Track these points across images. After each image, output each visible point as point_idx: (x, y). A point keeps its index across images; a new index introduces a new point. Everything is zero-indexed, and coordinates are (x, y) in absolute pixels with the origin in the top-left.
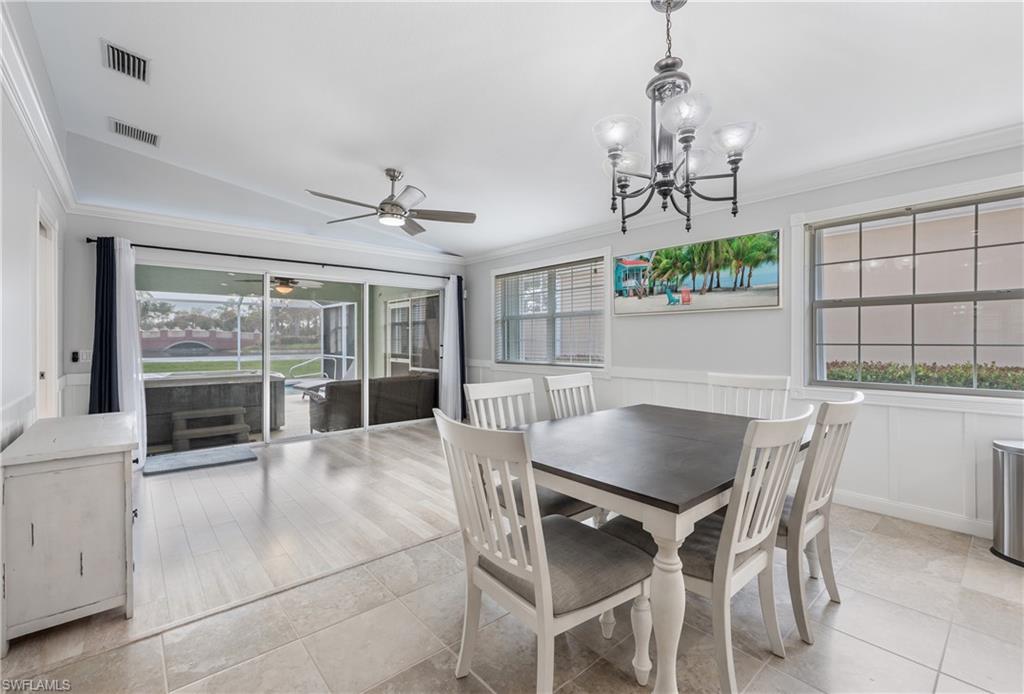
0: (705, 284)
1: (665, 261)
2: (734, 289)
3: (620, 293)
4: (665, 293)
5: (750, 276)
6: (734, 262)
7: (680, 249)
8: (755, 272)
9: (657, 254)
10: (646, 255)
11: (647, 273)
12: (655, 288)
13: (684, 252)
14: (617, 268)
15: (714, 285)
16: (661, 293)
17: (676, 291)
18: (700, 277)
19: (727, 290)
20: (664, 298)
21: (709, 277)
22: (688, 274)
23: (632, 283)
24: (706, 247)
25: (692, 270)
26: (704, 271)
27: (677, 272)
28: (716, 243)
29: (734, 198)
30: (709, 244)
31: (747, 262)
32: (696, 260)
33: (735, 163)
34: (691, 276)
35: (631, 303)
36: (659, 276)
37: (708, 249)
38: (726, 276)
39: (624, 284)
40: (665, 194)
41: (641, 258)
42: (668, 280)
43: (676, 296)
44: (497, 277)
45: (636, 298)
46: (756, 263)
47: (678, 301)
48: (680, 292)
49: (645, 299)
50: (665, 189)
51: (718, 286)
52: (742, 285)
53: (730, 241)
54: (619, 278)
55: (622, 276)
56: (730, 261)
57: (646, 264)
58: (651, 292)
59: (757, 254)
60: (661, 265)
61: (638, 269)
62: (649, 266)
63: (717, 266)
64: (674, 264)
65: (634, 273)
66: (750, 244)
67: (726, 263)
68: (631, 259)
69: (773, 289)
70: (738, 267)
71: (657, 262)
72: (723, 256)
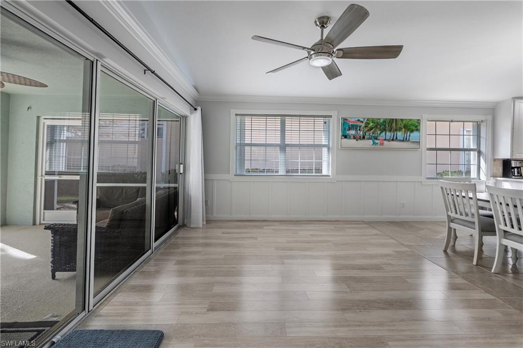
0: (390, 137)
1: (371, 124)
2: (403, 141)
3: (346, 137)
4: (371, 139)
5: (410, 136)
6: (403, 129)
7: (379, 119)
8: (411, 134)
9: (367, 120)
10: (361, 120)
12: (366, 136)
13: (381, 121)
15: (395, 138)
16: (369, 139)
17: (377, 139)
18: (388, 134)
19: (400, 141)
20: (369, 142)
21: (393, 134)
22: (382, 132)
23: (353, 132)
24: (392, 121)
25: (385, 130)
26: (390, 131)
27: (378, 130)
28: (396, 120)
30: (393, 119)
31: (409, 130)
32: (387, 125)
34: (384, 133)
35: (352, 142)
36: (368, 131)
37: (393, 122)
38: (400, 135)
39: (348, 132)
41: (359, 120)
42: (373, 133)
43: (376, 141)
44: (236, 115)
45: (355, 140)
46: (412, 131)
47: (378, 143)
48: (379, 140)
49: (359, 141)
51: (397, 138)
52: (406, 139)
53: (402, 120)
54: (345, 128)
55: (347, 128)
56: (402, 129)
57: (361, 124)
58: (364, 138)
59: (413, 128)
60: (370, 126)
61: (357, 126)
62: (363, 125)
63: (396, 130)
64: (376, 126)
65: (354, 127)
66: (410, 123)
67: (400, 129)
68: (353, 120)
69: (418, 142)
70: (405, 132)
71: (367, 124)
72: (399, 126)
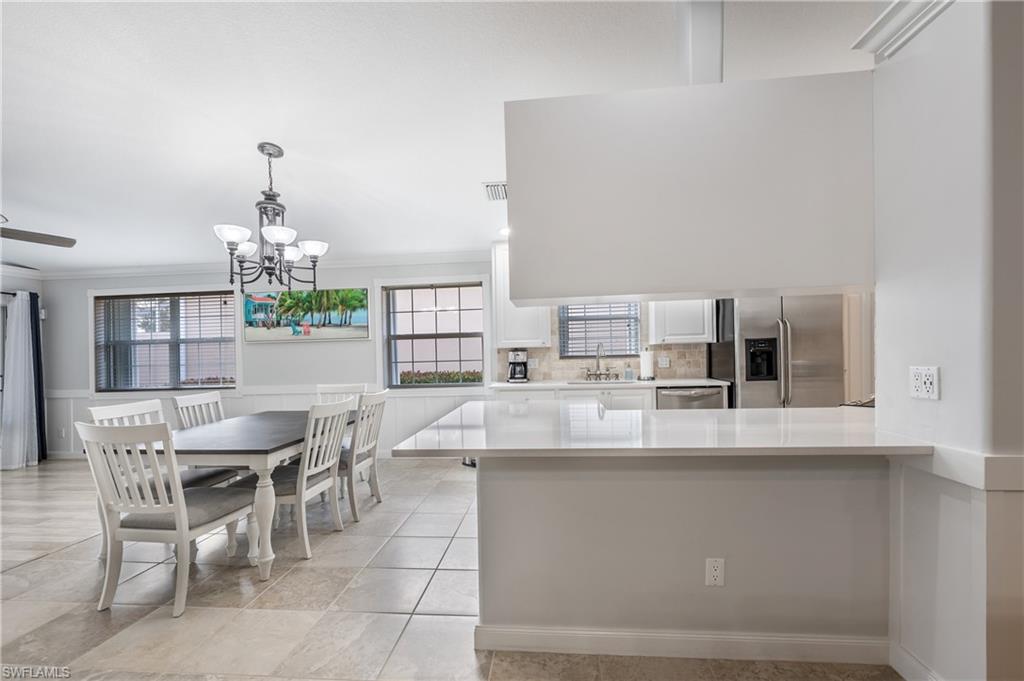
0: (320, 321)
1: (289, 301)
2: (341, 325)
3: (250, 324)
4: (290, 326)
5: (350, 317)
6: (340, 307)
7: (301, 292)
8: (354, 314)
9: (283, 294)
10: (273, 295)
11: (274, 309)
12: (281, 321)
13: (305, 295)
14: (247, 304)
15: (327, 322)
16: (286, 325)
17: (299, 325)
18: (316, 315)
19: (336, 326)
20: (290, 330)
21: (323, 316)
22: (306, 313)
23: (261, 316)
24: (320, 293)
25: (310, 309)
26: (319, 311)
27: (299, 310)
28: (328, 292)
29: (314, 282)
31: (348, 307)
32: (314, 302)
33: (314, 262)
34: (310, 314)
35: (261, 333)
36: (285, 312)
37: (322, 295)
38: (335, 316)
39: (254, 317)
40: (270, 275)
41: (269, 296)
42: (292, 316)
43: (299, 329)
44: (97, 298)
45: (265, 328)
46: (354, 309)
49: (272, 330)
50: (270, 272)
51: (330, 322)
52: (345, 323)
53: (337, 291)
54: (249, 311)
55: (252, 309)
56: (337, 306)
57: (271, 302)
58: (278, 324)
59: (356, 303)
60: (286, 304)
61: (267, 305)
62: (276, 303)
63: (328, 309)
64: (297, 304)
65: (261, 308)
66: (350, 295)
67: (335, 307)
68: (260, 296)
69: (364, 327)
70: (343, 310)
71: (283, 301)
72: (332, 301)
